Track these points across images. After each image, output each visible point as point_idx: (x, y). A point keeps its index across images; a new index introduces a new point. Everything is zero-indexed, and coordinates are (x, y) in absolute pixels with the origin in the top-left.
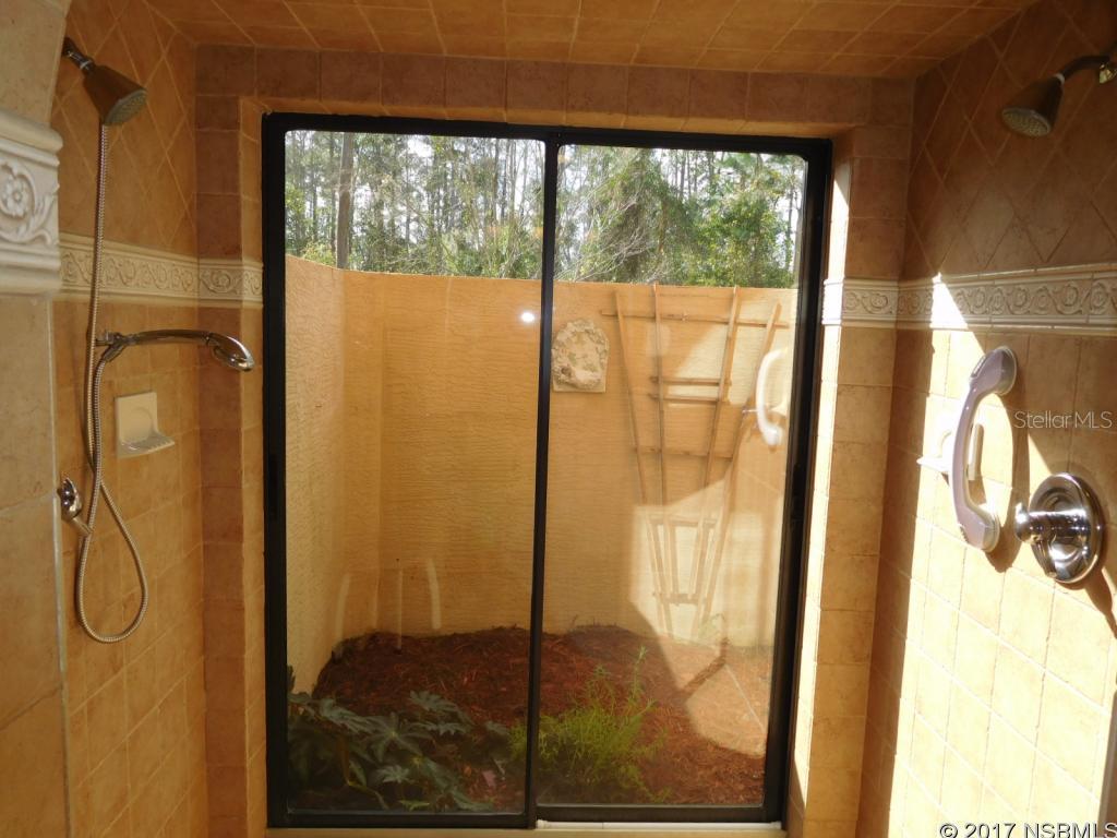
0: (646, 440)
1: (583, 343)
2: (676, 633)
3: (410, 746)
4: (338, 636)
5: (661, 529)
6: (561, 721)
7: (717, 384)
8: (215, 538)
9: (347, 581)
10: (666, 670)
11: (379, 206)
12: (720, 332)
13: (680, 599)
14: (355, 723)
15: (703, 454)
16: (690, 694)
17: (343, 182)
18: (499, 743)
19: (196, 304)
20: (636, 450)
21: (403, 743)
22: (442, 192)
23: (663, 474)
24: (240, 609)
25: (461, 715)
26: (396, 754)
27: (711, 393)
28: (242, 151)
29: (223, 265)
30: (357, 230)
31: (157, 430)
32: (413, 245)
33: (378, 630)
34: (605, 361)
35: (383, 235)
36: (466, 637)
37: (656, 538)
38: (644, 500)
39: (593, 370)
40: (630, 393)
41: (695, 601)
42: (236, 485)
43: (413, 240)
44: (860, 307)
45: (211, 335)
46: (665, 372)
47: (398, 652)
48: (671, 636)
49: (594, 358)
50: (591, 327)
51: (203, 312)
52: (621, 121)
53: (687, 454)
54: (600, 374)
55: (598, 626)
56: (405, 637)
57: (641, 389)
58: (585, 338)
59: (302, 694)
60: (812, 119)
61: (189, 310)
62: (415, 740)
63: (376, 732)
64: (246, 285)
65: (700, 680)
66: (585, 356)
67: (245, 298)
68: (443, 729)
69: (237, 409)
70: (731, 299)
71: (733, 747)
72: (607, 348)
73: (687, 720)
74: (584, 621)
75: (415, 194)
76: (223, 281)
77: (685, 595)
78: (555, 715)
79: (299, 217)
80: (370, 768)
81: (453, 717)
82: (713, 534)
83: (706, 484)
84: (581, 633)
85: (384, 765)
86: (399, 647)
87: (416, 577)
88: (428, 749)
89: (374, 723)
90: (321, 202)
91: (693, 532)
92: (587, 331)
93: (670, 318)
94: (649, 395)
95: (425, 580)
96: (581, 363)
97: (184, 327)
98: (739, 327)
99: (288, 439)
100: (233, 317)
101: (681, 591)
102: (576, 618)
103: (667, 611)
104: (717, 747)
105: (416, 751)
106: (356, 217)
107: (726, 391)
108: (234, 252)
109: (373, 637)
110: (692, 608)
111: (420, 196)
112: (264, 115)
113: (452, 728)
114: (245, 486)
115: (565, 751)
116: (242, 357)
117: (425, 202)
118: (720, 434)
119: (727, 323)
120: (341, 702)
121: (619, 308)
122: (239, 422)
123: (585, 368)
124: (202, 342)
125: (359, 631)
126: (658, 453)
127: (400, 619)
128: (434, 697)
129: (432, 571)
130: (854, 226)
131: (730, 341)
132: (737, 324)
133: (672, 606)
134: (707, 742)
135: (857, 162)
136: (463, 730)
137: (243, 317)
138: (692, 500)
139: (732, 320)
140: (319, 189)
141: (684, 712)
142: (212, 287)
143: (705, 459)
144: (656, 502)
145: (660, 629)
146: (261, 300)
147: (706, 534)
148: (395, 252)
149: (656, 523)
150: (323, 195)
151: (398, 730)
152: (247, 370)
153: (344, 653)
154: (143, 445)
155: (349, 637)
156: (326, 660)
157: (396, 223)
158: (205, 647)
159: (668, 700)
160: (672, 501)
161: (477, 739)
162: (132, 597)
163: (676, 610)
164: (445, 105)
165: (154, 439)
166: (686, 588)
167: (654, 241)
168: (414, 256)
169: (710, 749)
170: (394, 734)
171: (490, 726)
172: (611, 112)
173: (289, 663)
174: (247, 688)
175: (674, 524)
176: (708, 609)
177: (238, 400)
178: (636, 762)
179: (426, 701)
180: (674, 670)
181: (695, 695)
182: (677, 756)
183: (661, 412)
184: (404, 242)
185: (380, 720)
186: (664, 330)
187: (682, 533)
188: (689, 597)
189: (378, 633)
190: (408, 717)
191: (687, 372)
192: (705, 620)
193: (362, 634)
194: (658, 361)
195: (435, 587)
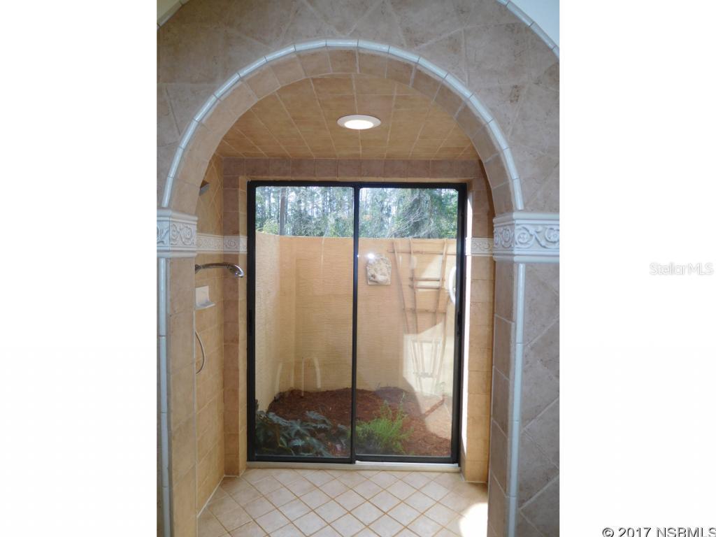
0: (409, 305)
1: (380, 264)
2: (424, 391)
3: (305, 432)
4: (277, 391)
5: (416, 344)
6: (369, 423)
7: (439, 280)
8: (228, 342)
9: (280, 367)
10: (417, 405)
11: (299, 202)
12: (440, 258)
13: (425, 375)
14: (282, 422)
15: (434, 311)
16: (427, 416)
17: (282, 192)
18: (342, 433)
19: (222, 253)
20: (404, 309)
21: (303, 431)
22: (328, 194)
23: (416, 320)
24: (237, 370)
25: (327, 421)
26: (299, 435)
27: (436, 284)
28: (240, 196)
29: (233, 238)
30: (289, 213)
31: (208, 300)
32: (315, 219)
33: (294, 388)
34: (390, 271)
35: (301, 215)
36: (331, 392)
37: (414, 348)
38: (408, 332)
39: (385, 275)
40: (401, 285)
41: (431, 376)
42: (236, 322)
43: (315, 216)
44: (478, 249)
45: (229, 265)
46: (417, 275)
47: (302, 397)
48: (422, 392)
49: (385, 270)
50: (384, 257)
51: (225, 256)
52: (382, 180)
53: (427, 311)
54: (388, 277)
55: (389, 387)
56: (305, 392)
57: (406, 283)
58: (381, 262)
59: (262, 412)
60: (456, 176)
61: (220, 255)
62: (308, 430)
63: (291, 426)
64: (241, 245)
65: (432, 410)
66: (381, 270)
67: (241, 250)
68: (319, 426)
69: (237, 292)
70: (444, 243)
71: (444, 437)
72: (390, 265)
73: (425, 426)
74: (384, 385)
75: (316, 195)
76: (232, 244)
77: (427, 374)
78: (367, 421)
79: (263, 208)
80: (288, 441)
81: (324, 422)
82: (440, 346)
83: (435, 324)
84: (382, 391)
85: (294, 439)
86: (303, 395)
87: (310, 365)
88: (313, 435)
89: (291, 423)
90: (273, 200)
91: (430, 345)
92: (382, 259)
93: (417, 252)
94: (410, 286)
95: (314, 367)
96: (380, 272)
97: (218, 262)
98: (448, 256)
99: (256, 305)
100: (236, 257)
101: (426, 372)
102: (380, 384)
103: (420, 381)
104: (437, 437)
105: (308, 434)
106: (289, 207)
107: (443, 283)
108: (236, 233)
109: (292, 392)
110: (430, 380)
111: (318, 196)
112: (248, 182)
113: (323, 426)
114: (240, 322)
115: (370, 436)
116: (240, 273)
117: (321, 199)
118: (440, 303)
119: (442, 254)
120: (277, 414)
121: (395, 249)
122: (238, 297)
123: (381, 275)
124: (225, 267)
125: (285, 389)
126: (414, 311)
127: (303, 384)
128: (316, 414)
129: (316, 363)
130: (474, 217)
131: (444, 262)
132: (446, 254)
133: (422, 379)
134: (433, 435)
135: (474, 192)
136: (328, 427)
137: (240, 258)
138: (429, 331)
139: (444, 253)
140: (272, 194)
141: (424, 422)
142: (228, 246)
143: (435, 313)
144: (413, 333)
145: (417, 389)
146: (246, 250)
147: (436, 346)
148: (307, 222)
149: (414, 341)
150: (274, 197)
151: (301, 426)
152: (242, 277)
153: (280, 398)
154: (204, 305)
155: (282, 391)
156: (272, 400)
157: (307, 210)
158: (224, 386)
159: (417, 418)
160: (420, 332)
161: (334, 431)
162: (199, 362)
163: (424, 380)
164: (315, 176)
165: (207, 303)
166: (428, 370)
167: (427, 214)
168: (315, 224)
169: (434, 437)
170: (299, 428)
171: (339, 426)
172: (377, 177)
173: (256, 398)
174: (240, 403)
175: (421, 342)
176: (438, 380)
177: (237, 289)
178: (400, 441)
179: (312, 415)
180: (421, 405)
181: (429, 416)
182: (419, 440)
183: (415, 293)
184: (310, 218)
185: (293, 422)
186: (414, 258)
187: (425, 346)
188: (429, 374)
189: (295, 390)
190: (304, 421)
191: (426, 276)
192: (437, 385)
193: (287, 390)
194: (413, 271)
195: (318, 370)
